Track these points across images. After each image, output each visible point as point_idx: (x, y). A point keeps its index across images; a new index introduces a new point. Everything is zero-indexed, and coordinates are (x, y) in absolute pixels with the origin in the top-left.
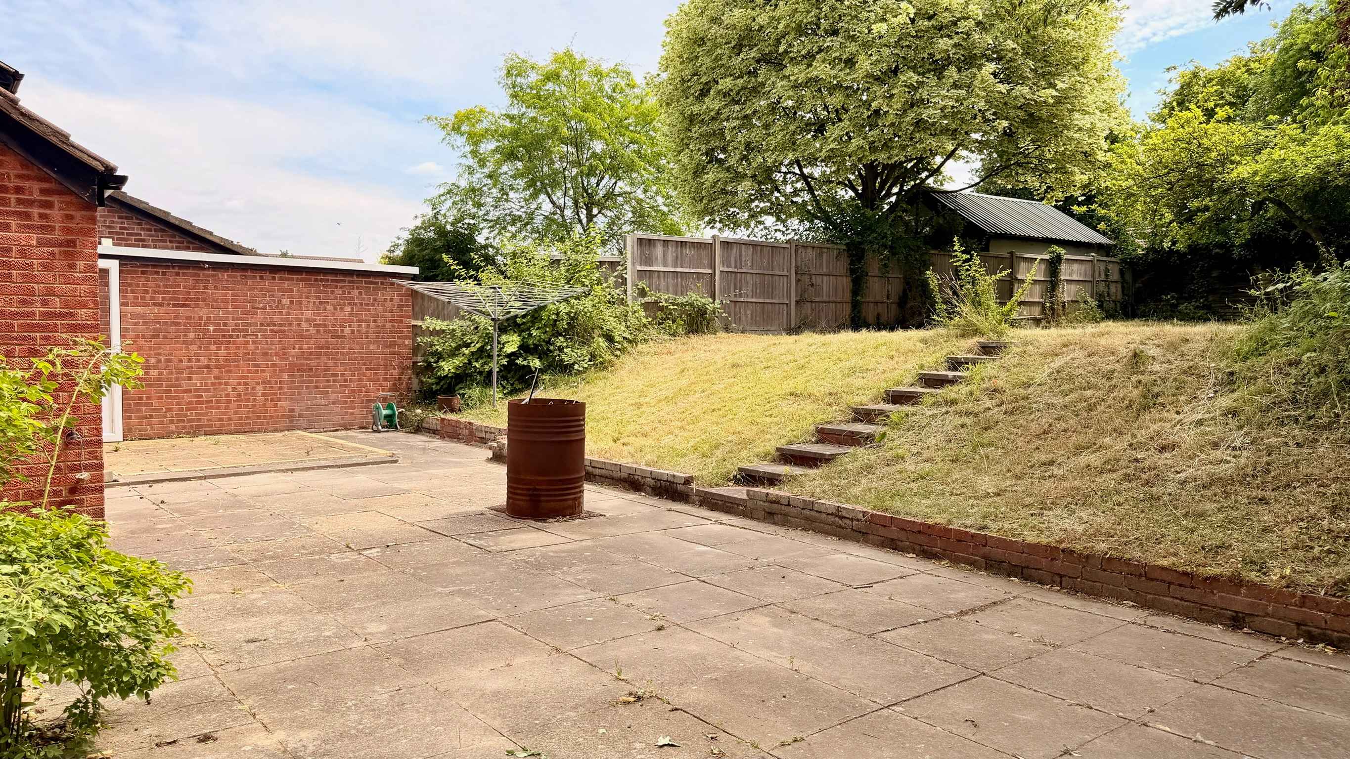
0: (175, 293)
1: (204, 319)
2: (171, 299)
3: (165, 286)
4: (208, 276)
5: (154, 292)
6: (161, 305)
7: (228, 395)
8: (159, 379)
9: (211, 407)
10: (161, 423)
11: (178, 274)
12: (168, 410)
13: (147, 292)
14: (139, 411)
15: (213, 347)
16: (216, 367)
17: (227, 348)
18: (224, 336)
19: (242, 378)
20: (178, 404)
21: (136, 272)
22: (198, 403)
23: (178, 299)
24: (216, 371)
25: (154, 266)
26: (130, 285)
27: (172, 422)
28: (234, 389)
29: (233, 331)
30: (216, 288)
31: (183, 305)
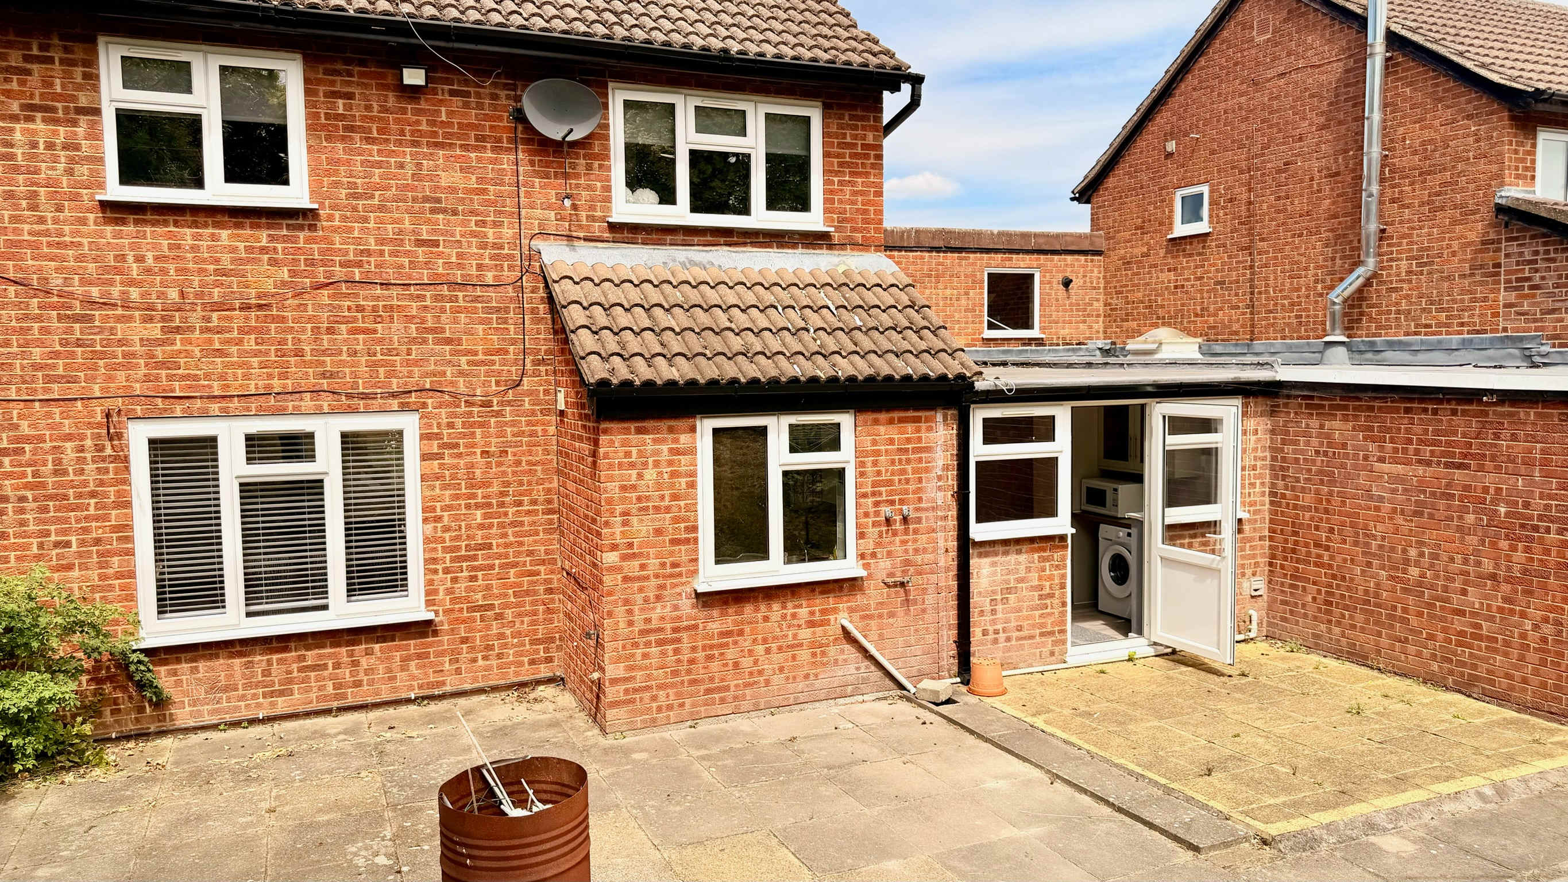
0: (1449, 444)
1: (1492, 491)
2: (1443, 454)
3: (1437, 433)
4: (1502, 415)
5: (1421, 442)
6: (1428, 463)
7: (1523, 636)
8: (1420, 584)
9: (1496, 651)
10: (1419, 654)
11: (1454, 412)
12: (1431, 637)
13: (1410, 441)
14: (1392, 627)
15: (1504, 544)
16: (1509, 580)
17: (1527, 550)
18: (1523, 526)
19: (1552, 609)
20: (1445, 630)
21: (1397, 410)
22: (1476, 637)
23: (1453, 455)
24: (1506, 588)
25: (1421, 401)
26: (1389, 430)
27: (1434, 657)
28: (1536, 627)
29: (1541, 518)
30: (1514, 437)
31: (1460, 466)
